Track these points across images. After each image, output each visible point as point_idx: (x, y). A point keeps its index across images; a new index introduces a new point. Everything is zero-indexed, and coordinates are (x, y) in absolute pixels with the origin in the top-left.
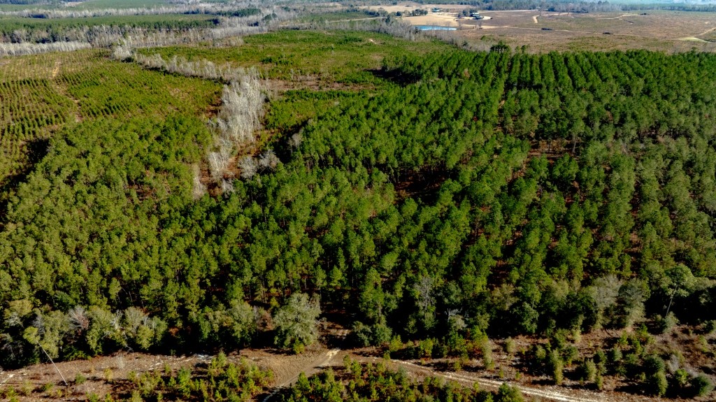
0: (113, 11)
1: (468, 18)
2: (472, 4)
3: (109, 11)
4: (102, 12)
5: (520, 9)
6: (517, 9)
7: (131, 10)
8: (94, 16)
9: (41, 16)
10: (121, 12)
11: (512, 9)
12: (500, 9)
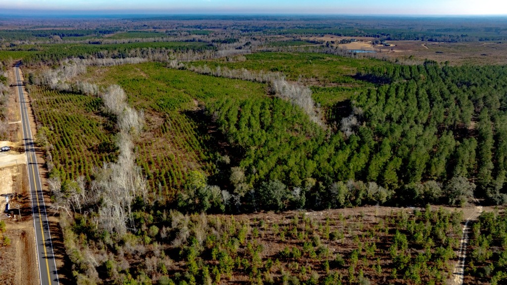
0: (140, 39)
1: (380, 45)
2: (374, 37)
3: (138, 39)
4: (133, 40)
5: (409, 40)
6: (407, 40)
7: (150, 38)
8: (129, 42)
9: (97, 43)
10: (145, 40)
11: (404, 40)
12: (396, 40)
